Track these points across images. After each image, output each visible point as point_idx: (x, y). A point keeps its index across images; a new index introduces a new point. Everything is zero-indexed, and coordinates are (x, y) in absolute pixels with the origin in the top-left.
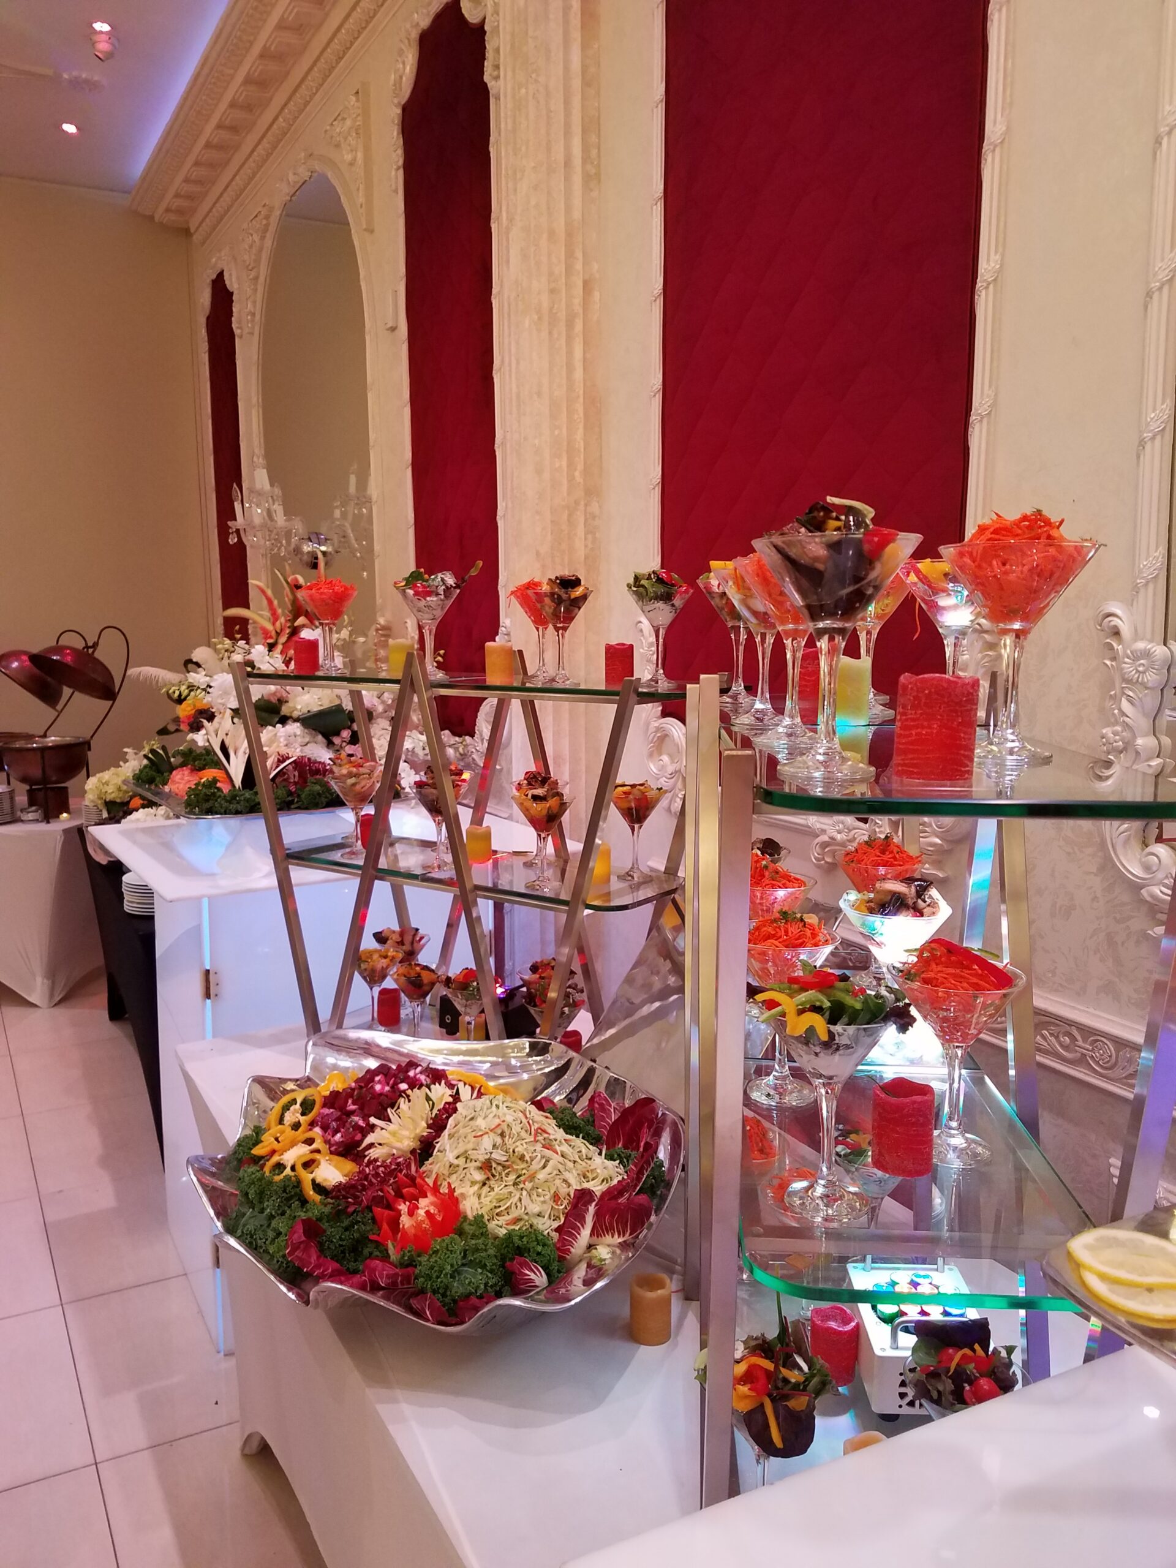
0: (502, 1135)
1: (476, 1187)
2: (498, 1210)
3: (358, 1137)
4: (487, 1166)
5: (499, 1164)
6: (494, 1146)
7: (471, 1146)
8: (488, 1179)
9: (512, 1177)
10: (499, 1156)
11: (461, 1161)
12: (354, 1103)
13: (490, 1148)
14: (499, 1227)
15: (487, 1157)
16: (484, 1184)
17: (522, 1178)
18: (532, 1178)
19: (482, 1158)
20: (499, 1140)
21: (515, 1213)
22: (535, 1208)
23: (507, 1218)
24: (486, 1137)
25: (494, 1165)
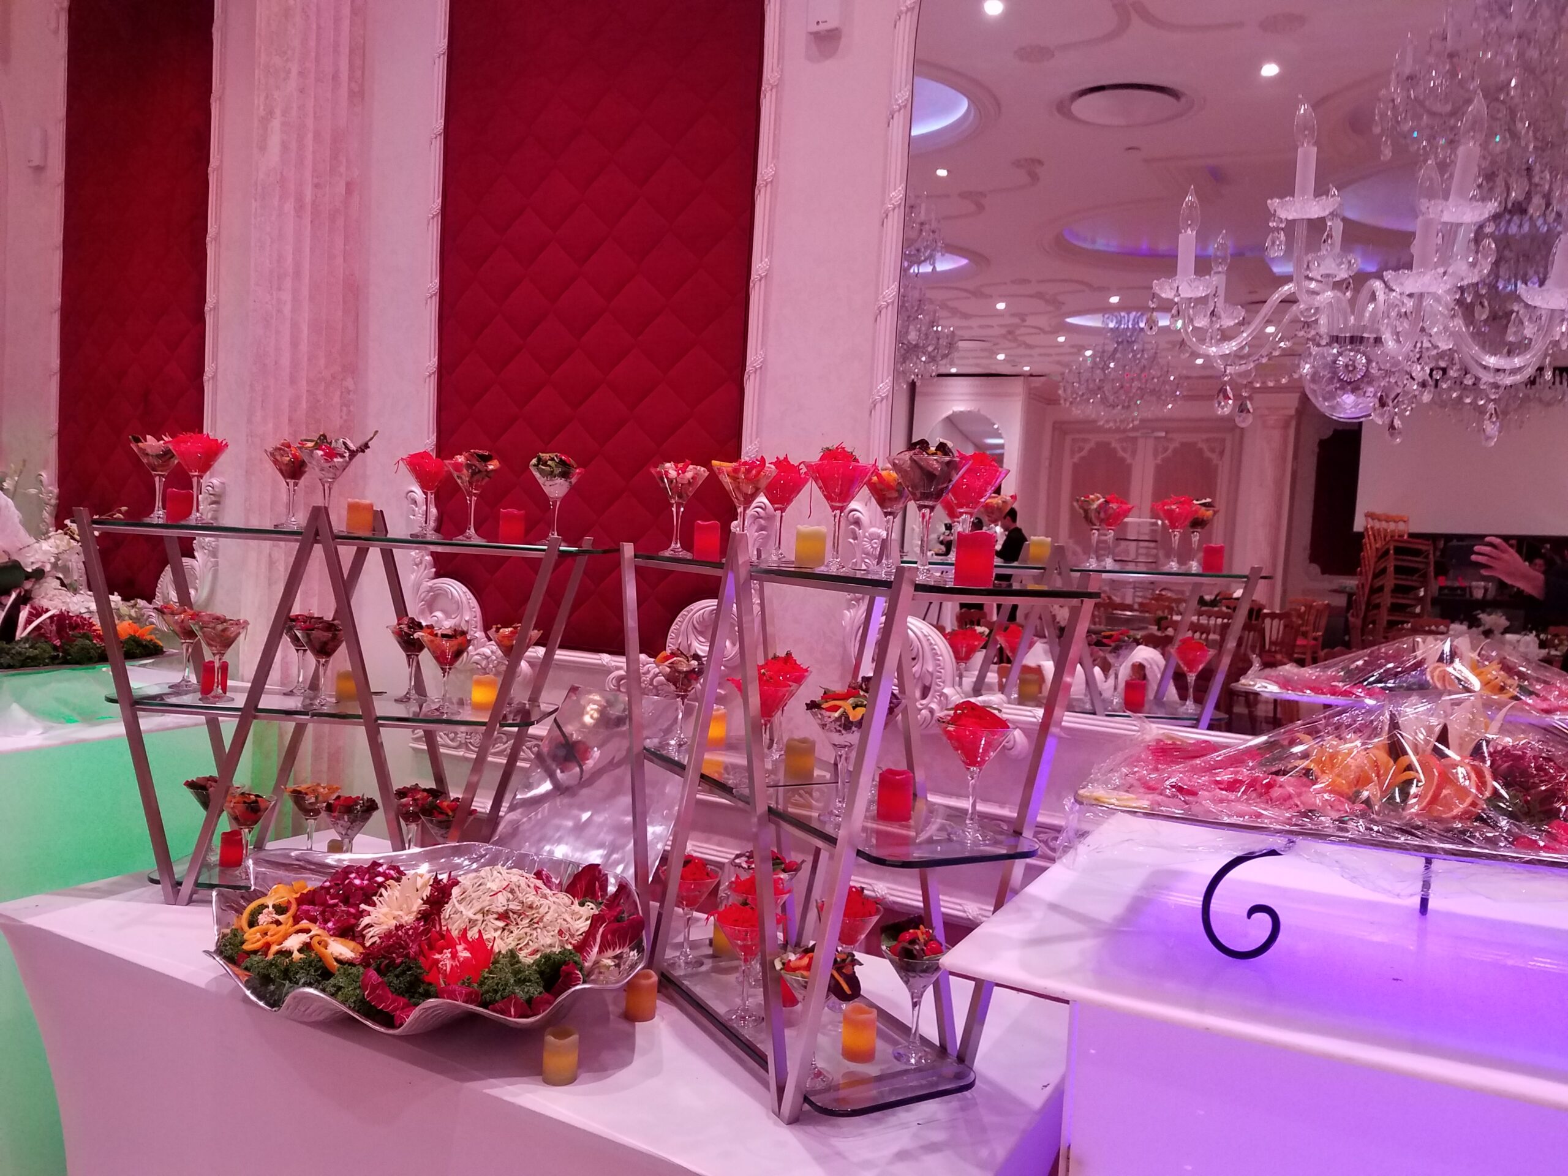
0: (512, 892)
1: (499, 932)
2: (519, 946)
3: (353, 921)
4: (504, 916)
5: (514, 913)
6: (508, 900)
7: (487, 903)
8: (507, 925)
9: (526, 922)
10: (514, 906)
11: (479, 917)
12: (332, 899)
13: (505, 903)
14: (526, 958)
15: (505, 908)
16: (504, 929)
17: (535, 920)
18: (541, 919)
19: (501, 910)
20: (511, 896)
21: (533, 946)
22: (549, 941)
23: (526, 951)
24: (500, 894)
25: (511, 914)
